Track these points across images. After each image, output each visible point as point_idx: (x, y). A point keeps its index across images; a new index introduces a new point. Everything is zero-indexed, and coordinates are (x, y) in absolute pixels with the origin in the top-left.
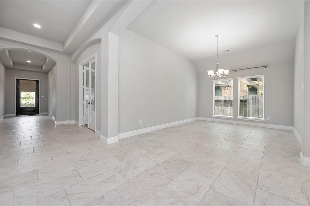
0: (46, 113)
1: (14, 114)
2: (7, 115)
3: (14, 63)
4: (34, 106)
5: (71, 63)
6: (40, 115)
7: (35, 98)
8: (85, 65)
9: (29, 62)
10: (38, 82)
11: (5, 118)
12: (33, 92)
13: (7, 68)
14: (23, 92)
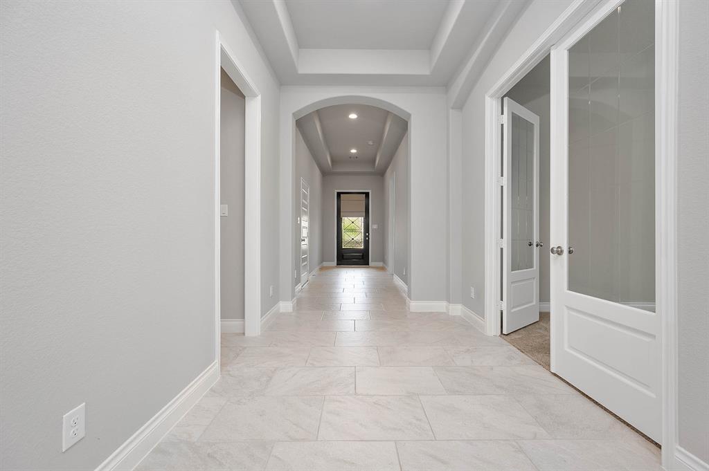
0: (381, 264)
1: (334, 261)
2: (325, 264)
3: (333, 161)
4: (362, 247)
5: (451, 110)
6: (372, 267)
7: (363, 231)
8: (505, 96)
9: (354, 151)
10: (367, 194)
11: (322, 269)
12: (360, 218)
13: (325, 173)
14: (346, 218)
